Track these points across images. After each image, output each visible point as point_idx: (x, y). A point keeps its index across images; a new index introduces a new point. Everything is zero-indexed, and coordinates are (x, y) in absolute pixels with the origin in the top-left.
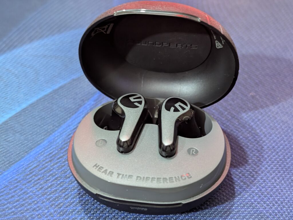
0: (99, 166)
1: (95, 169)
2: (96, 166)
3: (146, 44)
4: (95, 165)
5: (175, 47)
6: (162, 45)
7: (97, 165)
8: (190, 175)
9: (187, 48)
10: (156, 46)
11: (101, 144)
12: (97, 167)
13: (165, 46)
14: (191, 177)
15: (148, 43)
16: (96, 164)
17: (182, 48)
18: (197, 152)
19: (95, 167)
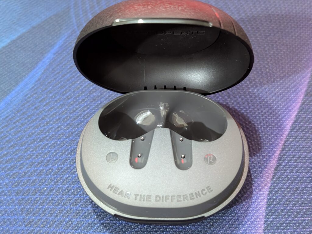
0: (114, 186)
1: (111, 190)
5: (180, 35)
6: (165, 33)
9: (193, 34)
10: (158, 34)
11: (112, 159)
12: (112, 188)
13: (168, 34)
16: (111, 185)
17: (188, 34)
18: (215, 159)
19: (110, 189)
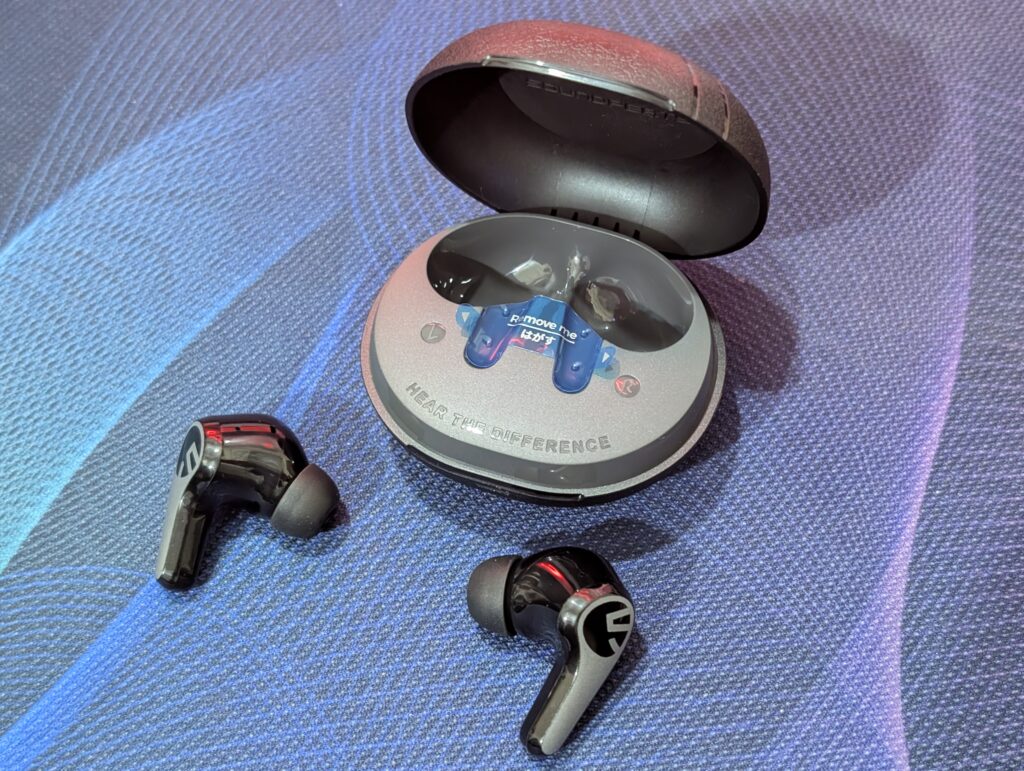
0: (419, 388)
1: (412, 394)
2: (414, 389)
3: (571, 93)
4: (412, 387)
5: (640, 113)
6: (609, 104)
7: (416, 387)
8: (607, 442)
9: (667, 119)
10: (595, 102)
11: (432, 336)
12: (415, 391)
13: (614, 107)
14: (609, 446)
15: (576, 94)
16: (415, 384)
17: (657, 116)
18: (636, 387)
19: (412, 390)
